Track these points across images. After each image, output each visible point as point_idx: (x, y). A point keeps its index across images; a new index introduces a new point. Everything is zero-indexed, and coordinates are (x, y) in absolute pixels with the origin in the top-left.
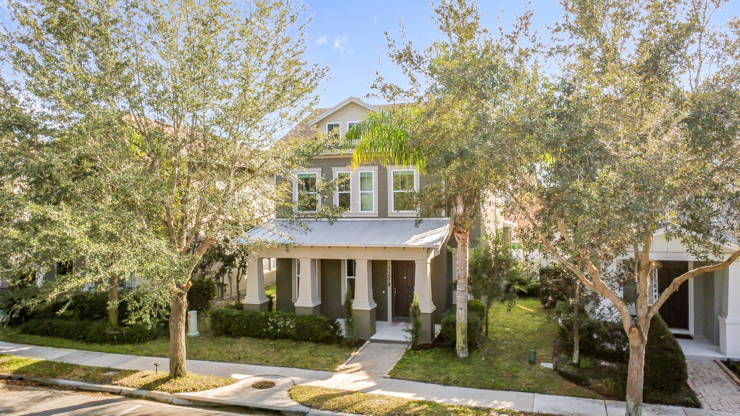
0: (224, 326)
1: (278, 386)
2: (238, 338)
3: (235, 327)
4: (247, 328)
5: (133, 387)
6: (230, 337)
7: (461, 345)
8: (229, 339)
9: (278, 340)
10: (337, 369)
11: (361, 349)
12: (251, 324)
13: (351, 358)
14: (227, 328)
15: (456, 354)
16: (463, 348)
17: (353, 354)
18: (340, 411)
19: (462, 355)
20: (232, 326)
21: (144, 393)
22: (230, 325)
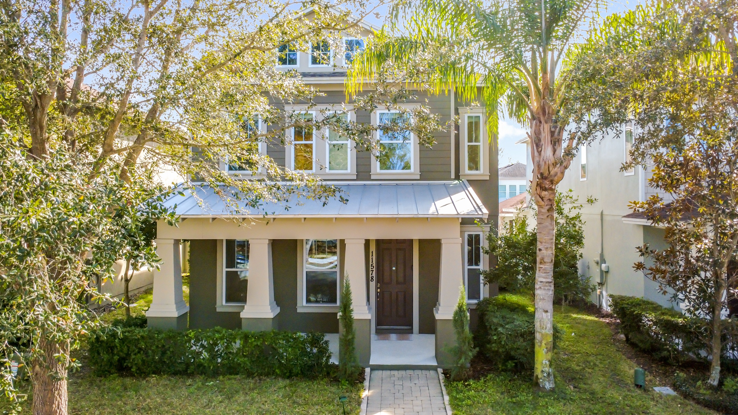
0: (116, 358)
2: (144, 378)
3: (137, 358)
4: (160, 358)
6: (126, 376)
7: (547, 369)
8: (128, 381)
9: (221, 377)
11: (366, 383)
12: (168, 352)
14: (122, 360)
15: (537, 384)
16: (549, 374)
19: (548, 385)
20: (133, 357)
22: (128, 355)
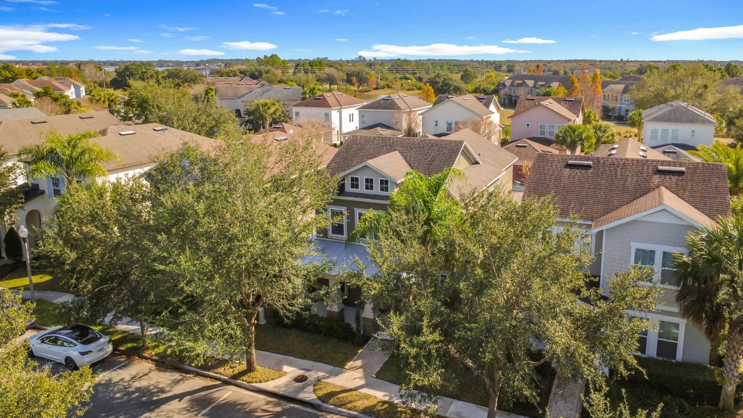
1: (310, 381)
5: (227, 376)
10: (346, 367)
11: (365, 346)
13: (358, 355)
17: (360, 351)
18: (339, 407)
21: (233, 381)
